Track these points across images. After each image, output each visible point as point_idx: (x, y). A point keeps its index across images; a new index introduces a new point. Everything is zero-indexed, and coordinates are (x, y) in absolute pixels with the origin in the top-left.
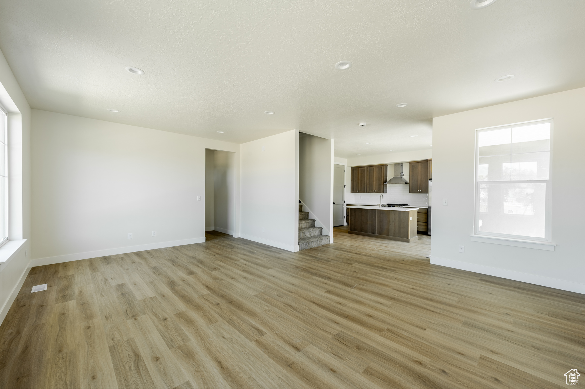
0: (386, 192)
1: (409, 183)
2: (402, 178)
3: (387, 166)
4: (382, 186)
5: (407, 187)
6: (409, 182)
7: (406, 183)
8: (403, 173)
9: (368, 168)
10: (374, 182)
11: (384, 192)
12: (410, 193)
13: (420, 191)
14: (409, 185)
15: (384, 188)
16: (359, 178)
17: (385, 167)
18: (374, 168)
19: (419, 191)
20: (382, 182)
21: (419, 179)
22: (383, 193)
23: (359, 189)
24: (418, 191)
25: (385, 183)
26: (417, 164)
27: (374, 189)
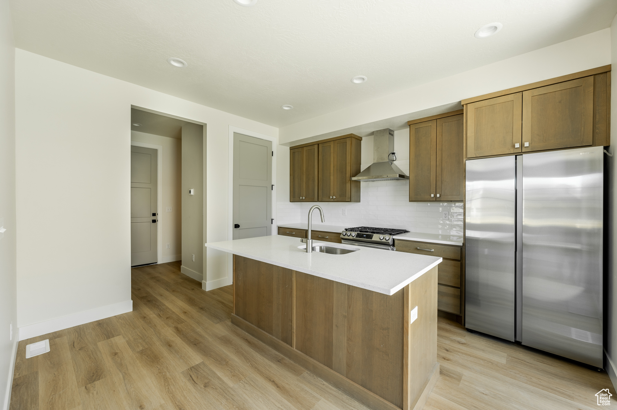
0: (358, 200)
1: (408, 178)
2: (393, 166)
3: (359, 140)
4: (348, 185)
5: (404, 188)
6: (407, 173)
7: (402, 176)
8: (393, 153)
9: (320, 146)
10: (332, 178)
11: (353, 199)
12: (410, 201)
13: (438, 195)
14: (408, 181)
15: (353, 190)
16: (304, 169)
17: (354, 141)
18: (332, 146)
19: (435, 196)
20: (348, 175)
21: (433, 163)
22: (350, 201)
23: (304, 194)
24: (432, 195)
25: (354, 179)
26: (430, 124)
27: (332, 192)
